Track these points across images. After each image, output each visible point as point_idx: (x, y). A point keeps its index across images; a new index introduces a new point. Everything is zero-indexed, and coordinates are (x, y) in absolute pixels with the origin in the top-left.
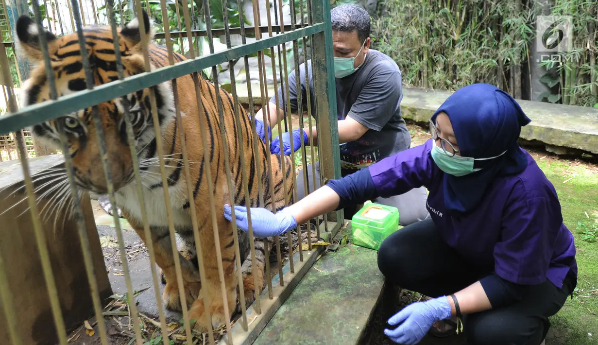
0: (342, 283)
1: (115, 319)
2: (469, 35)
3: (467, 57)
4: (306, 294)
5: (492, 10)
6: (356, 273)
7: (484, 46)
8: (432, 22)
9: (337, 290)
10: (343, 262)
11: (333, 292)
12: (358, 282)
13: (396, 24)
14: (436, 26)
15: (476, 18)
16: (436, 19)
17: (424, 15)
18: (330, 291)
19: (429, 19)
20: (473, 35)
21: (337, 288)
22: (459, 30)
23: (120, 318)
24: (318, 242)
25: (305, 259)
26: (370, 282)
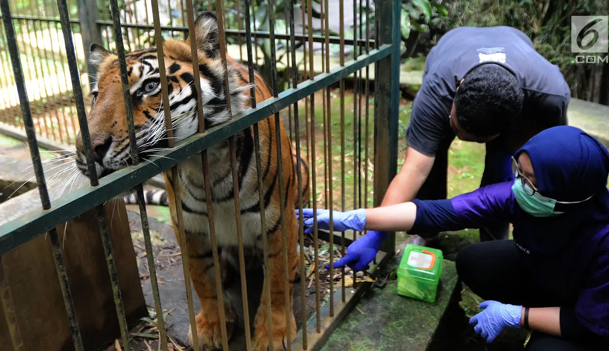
0: (384, 333)
1: (145, 342)
2: (550, 29)
3: (546, 51)
4: (343, 342)
5: (578, 6)
6: (401, 321)
7: (566, 42)
8: (512, 11)
9: (378, 341)
10: (388, 304)
11: (373, 344)
12: (401, 334)
13: (474, 9)
14: (516, 16)
15: (560, 12)
16: (516, 9)
17: (504, 3)
18: (370, 343)
19: (508, 8)
20: (555, 29)
21: (378, 339)
22: (540, 22)
23: (150, 342)
24: (365, 277)
25: (348, 299)
26: (415, 335)
